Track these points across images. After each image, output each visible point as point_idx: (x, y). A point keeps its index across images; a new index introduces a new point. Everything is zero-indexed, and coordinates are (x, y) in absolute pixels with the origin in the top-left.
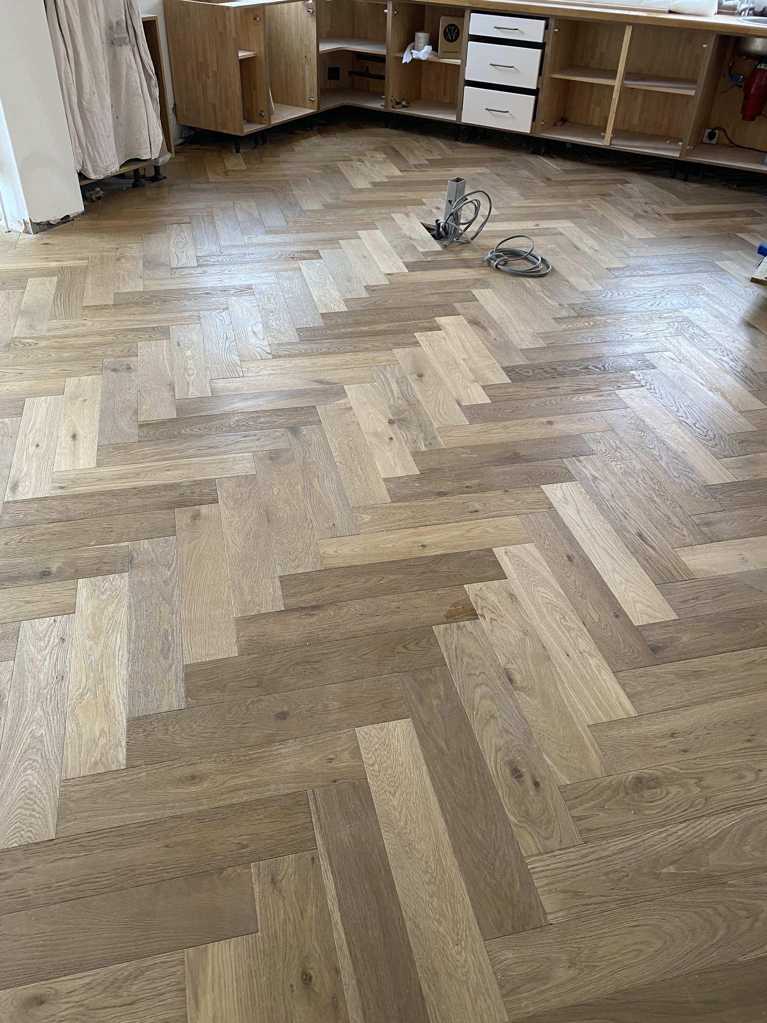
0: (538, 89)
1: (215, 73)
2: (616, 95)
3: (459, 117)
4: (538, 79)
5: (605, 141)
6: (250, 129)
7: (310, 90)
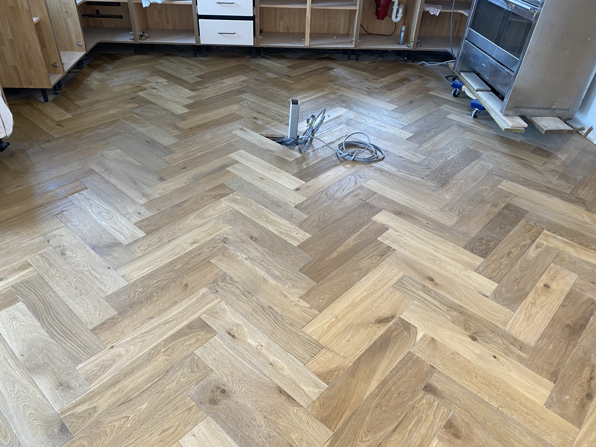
0: (254, 16)
1: (11, 41)
2: (308, 14)
3: (198, 40)
4: (253, 9)
5: (307, 43)
6: (55, 79)
7: (76, 37)
